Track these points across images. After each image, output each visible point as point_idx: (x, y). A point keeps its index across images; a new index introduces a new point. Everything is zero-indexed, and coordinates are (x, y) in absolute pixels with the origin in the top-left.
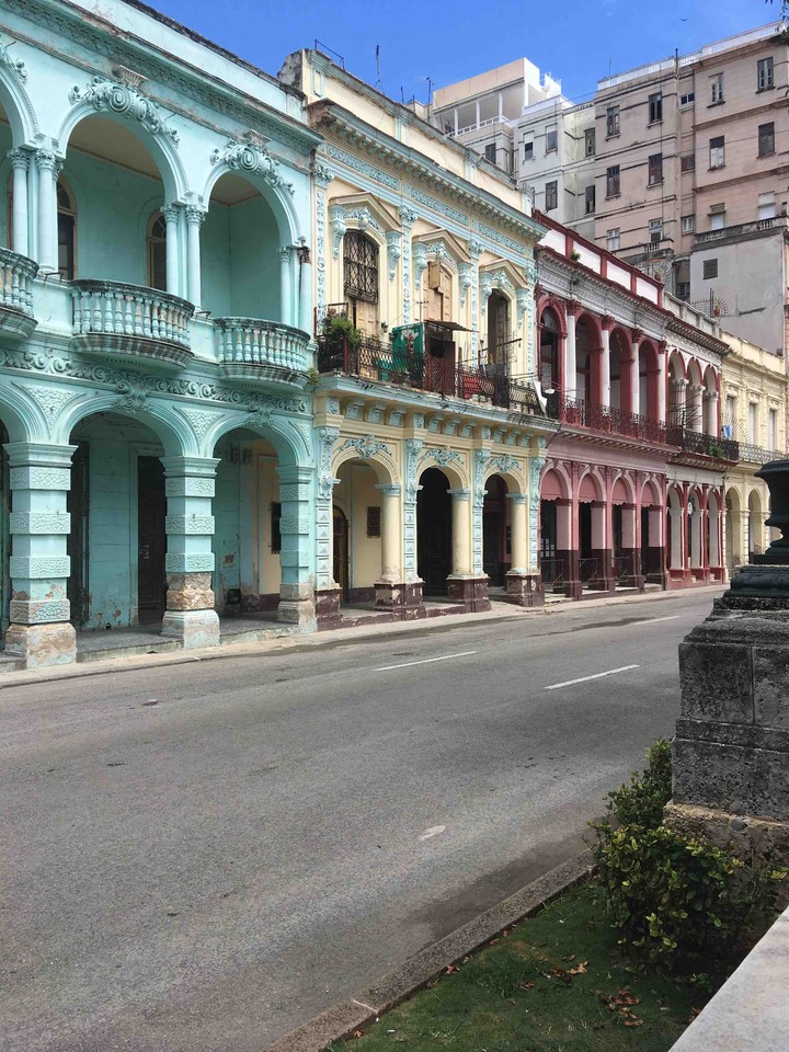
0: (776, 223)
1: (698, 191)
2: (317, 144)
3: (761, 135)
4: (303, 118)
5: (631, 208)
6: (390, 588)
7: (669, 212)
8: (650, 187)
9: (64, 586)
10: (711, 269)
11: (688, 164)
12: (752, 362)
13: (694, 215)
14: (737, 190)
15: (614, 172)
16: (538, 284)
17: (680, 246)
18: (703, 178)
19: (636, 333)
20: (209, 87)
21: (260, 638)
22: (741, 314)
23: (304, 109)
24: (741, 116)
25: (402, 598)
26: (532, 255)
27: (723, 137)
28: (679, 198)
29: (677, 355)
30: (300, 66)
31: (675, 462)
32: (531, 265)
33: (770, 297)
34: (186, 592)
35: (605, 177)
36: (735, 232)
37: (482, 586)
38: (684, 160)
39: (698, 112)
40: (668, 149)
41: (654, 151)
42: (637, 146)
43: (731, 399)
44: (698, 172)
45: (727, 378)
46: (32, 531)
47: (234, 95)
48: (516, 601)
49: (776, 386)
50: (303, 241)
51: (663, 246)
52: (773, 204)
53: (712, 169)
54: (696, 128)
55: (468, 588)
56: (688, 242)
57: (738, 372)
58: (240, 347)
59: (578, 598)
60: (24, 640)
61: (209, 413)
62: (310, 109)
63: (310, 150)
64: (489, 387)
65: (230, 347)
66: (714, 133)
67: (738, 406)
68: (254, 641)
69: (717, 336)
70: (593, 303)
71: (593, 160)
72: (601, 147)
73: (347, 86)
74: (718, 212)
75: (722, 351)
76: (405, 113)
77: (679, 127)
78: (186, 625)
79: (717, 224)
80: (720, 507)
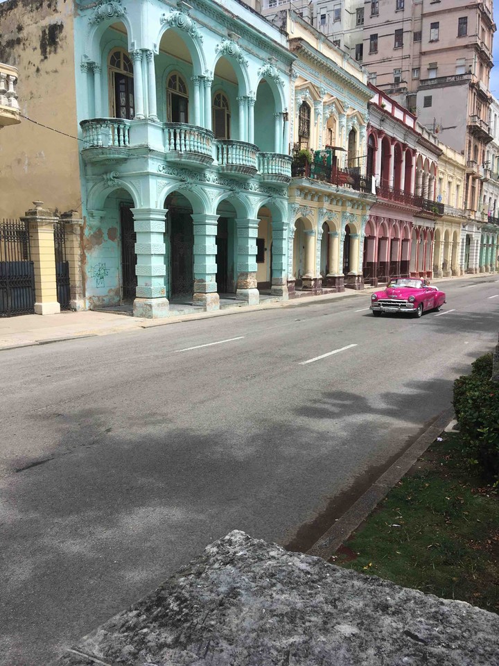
0: (465, 77)
1: (423, 54)
2: (294, 60)
3: (460, 24)
4: (286, 45)
5: (383, 61)
6: (311, 280)
7: (406, 65)
8: (395, 49)
9: (215, 277)
10: (428, 102)
11: (418, 37)
12: (451, 159)
13: (419, 68)
14: (444, 55)
15: (374, 37)
16: (369, 123)
17: (411, 86)
18: (426, 47)
19: (405, 145)
20: (261, 38)
21: (271, 301)
22: (443, 129)
23: (288, 41)
24: (450, 11)
25: (315, 285)
26: (366, 106)
27: (438, 23)
28: (411, 57)
29: (420, 157)
30: (286, 18)
31: (417, 216)
32: (366, 112)
33: (460, 120)
34: (248, 280)
35: (369, 41)
36: (443, 81)
37: (342, 279)
38: (415, 34)
39: (425, 5)
40: (407, 27)
41: (398, 27)
42: (388, 23)
43: (440, 179)
44: (423, 43)
45: (440, 169)
46: (207, 253)
47: (269, 40)
48: (353, 287)
49: (460, 172)
50: (286, 110)
51: (402, 85)
52: (464, 66)
53: (431, 41)
54: (423, 16)
55: (337, 280)
56: (415, 84)
57: (444, 164)
58: (270, 167)
59: (376, 286)
60: (205, 299)
61: (257, 198)
62: (290, 41)
63: (290, 62)
64: (351, 180)
65: (266, 167)
66: (433, 20)
67: (443, 184)
68: (270, 302)
69: (436, 145)
70: (389, 131)
71: (362, 29)
72: (368, 21)
73: (301, 25)
74: (433, 67)
75: (438, 153)
76: (323, 37)
77: (413, 14)
78: (250, 295)
79: (433, 75)
80: (432, 239)
